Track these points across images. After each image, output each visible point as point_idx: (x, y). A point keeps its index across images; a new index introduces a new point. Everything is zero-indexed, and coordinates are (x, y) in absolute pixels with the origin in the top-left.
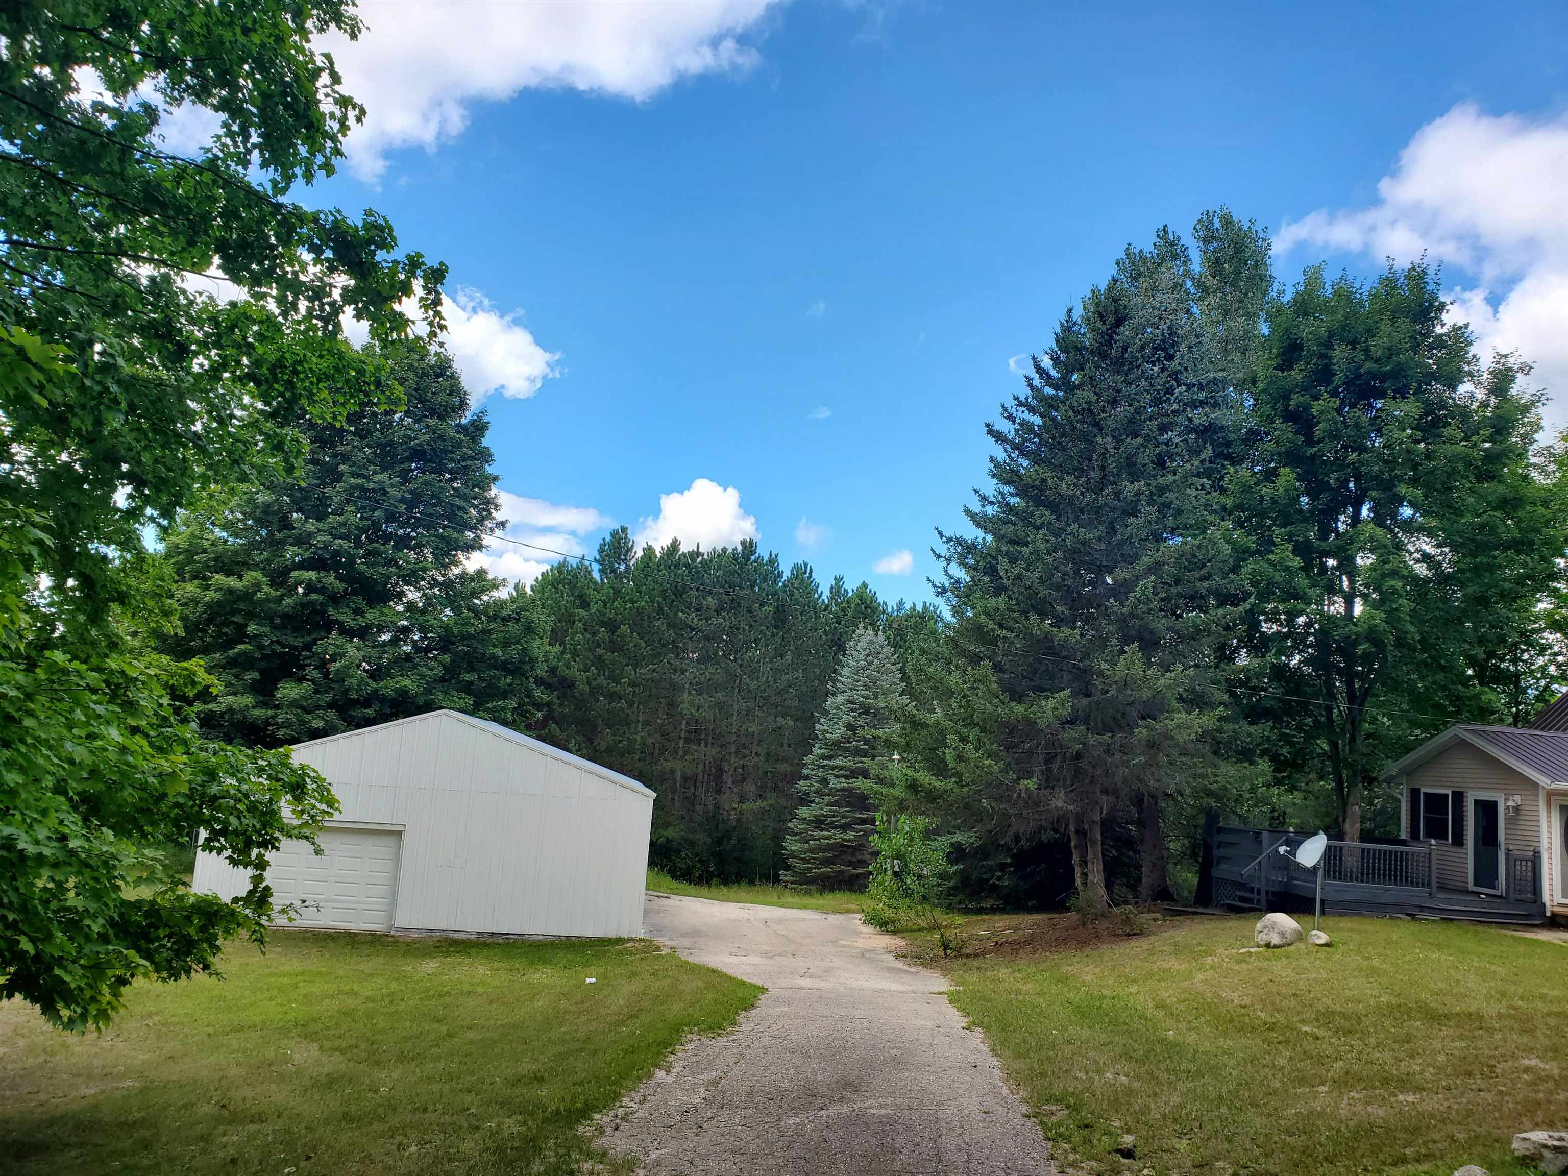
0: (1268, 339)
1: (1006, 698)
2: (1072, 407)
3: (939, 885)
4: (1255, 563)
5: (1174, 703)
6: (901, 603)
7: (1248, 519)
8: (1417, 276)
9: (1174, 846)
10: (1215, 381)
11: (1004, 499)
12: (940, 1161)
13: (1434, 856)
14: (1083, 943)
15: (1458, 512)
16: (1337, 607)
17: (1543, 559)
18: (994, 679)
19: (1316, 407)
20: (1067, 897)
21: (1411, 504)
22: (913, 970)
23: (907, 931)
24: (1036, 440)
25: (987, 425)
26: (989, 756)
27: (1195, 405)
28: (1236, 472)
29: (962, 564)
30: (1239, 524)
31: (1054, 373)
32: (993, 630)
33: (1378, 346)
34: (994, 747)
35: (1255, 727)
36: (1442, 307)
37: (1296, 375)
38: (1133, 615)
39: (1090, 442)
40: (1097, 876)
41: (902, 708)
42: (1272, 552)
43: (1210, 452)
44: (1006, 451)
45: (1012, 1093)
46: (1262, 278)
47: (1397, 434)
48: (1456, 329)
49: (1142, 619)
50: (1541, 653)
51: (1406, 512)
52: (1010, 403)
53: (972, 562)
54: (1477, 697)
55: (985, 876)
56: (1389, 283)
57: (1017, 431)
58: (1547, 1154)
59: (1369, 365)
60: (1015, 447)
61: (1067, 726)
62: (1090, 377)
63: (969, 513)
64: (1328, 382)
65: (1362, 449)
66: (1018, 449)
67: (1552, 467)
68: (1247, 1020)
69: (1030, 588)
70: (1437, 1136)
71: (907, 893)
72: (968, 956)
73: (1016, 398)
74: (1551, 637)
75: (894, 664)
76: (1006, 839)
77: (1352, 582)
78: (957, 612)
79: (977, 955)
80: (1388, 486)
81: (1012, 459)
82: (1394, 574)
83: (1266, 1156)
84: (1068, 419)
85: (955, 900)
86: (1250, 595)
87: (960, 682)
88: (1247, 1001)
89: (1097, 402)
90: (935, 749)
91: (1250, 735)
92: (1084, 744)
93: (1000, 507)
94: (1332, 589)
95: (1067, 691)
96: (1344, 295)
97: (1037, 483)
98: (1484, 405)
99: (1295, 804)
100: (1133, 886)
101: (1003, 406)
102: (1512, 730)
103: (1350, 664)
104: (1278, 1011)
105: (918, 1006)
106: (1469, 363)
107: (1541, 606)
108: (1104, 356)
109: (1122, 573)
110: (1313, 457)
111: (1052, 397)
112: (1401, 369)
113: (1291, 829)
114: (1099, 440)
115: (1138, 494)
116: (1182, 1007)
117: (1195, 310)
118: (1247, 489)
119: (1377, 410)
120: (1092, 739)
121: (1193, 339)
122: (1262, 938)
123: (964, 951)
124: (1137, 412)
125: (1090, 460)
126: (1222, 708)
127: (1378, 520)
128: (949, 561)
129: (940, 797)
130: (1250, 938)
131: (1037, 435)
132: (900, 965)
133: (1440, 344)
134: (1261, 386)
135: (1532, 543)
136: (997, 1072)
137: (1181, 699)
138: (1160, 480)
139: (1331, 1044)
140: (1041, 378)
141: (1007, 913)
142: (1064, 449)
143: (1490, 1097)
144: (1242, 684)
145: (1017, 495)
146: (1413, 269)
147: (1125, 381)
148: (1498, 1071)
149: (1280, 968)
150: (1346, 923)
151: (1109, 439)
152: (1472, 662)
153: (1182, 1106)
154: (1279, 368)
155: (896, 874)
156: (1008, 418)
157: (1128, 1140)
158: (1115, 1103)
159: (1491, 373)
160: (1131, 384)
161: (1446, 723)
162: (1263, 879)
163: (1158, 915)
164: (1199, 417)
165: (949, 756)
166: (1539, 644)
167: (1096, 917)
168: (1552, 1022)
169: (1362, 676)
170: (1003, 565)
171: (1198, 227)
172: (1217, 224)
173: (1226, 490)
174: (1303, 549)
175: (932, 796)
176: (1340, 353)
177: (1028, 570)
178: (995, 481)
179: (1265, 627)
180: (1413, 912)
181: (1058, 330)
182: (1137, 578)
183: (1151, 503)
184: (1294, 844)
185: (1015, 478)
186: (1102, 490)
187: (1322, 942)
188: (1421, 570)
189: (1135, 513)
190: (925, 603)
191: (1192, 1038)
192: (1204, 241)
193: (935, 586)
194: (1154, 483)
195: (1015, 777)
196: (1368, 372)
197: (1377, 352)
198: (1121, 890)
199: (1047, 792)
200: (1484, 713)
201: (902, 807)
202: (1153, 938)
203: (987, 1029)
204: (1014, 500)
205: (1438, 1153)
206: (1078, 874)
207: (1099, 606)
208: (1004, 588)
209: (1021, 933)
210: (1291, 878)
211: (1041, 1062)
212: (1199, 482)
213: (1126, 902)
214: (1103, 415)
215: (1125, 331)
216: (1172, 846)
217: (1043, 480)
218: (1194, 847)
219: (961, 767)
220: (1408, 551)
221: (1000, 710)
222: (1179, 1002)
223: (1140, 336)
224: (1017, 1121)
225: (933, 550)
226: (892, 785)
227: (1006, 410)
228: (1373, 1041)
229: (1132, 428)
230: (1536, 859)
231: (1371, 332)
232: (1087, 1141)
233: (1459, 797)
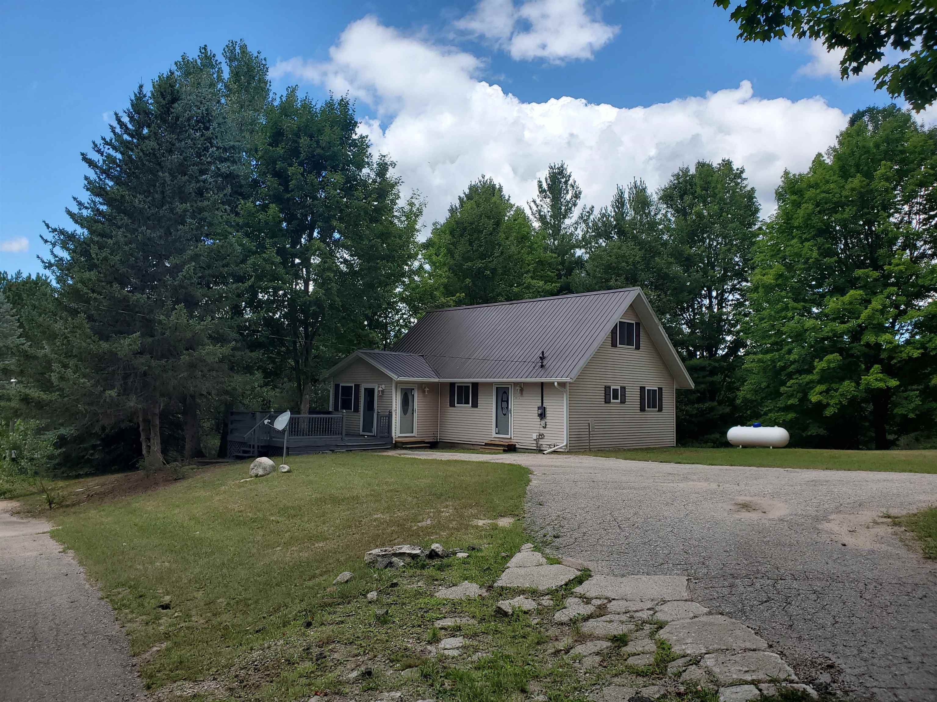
0: (265, 126)
1: (96, 338)
2: (142, 150)
3: (47, 463)
4: (255, 258)
5: (206, 340)
6: (19, 273)
7: (252, 232)
8: (344, 104)
9: (207, 425)
10: (233, 147)
11: (95, 205)
12: (36, 639)
13: (344, 419)
14: (146, 489)
15: (361, 238)
16: (301, 286)
17: (399, 266)
18: (88, 326)
19: (291, 171)
20: (137, 461)
21: (339, 232)
22: (24, 521)
23: (21, 496)
24: (118, 169)
25: (82, 154)
26: (84, 377)
27: (222, 160)
28: (245, 204)
29: (64, 247)
30: (247, 235)
31: (130, 126)
32: (87, 293)
33: (324, 139)
34: (87, 370)
35: (254, 353)
36: (355, 124)
37: (280, 150)
38: (181, 286)
39: (155, 175)
40: (156, 447)
41: (17, 346)
42: (265, 252)
43: (230, 190)
44: (96, 173)
45: (92, 587)
46: (263, 89)
47: (332, 192)
48: (362, 137)
49: (187, 289)
50: (397, 313)
51: (337, 235)
52: (99, 142)
53: (72, 247)
54: (367, 335)
55: (82, 454)
56: (330, 105)
57: (104, 161)
58: (379, 559)
59: (319, 151)
60: (103, 172)
61: (138, 356)
62: (154, 133)
63: (69, 213)
64: (298, 157)
65: (315, 198)
66: (105, 173)
67: (403, 218)
68: (241, 518)
69: (113, 266)
70: (331, 561)
71: (23, 471)
72: (67, 506)
73: (104, 139)
74: (401, 305)
75: (12, 316)
76: (97, 429)
77: (308, 272)
78: (60, 280)
79: (74, 505)
80: (327, 220)
81: (101, 180)
82: (330, 269)
83: (246, 590)
84: (140, 158)
85: (59, 472)
86: (252, 276)
87: (63, 328)
88: (242, 508)
89: (159, 149)
90: (43, 374)
91: (251, 358)
92: (149, 367)
93: (93, 211)
94: (297, 277)
95: (138, 334)
96: (307, 106)
97: (119, 197)
98: (374, 181)
99: (276, 396)
100: (181, 450)
101: (94, 143)
102: (383, 352)
103: (306, 318)
104: (259, 511)
105: (26, 544)
106: (368, 157)
107: (398, 290)
108: (164, 121)
109: (175, 260)
110: (288, 199)
111: (129, 142)
112: (335, 156)
113: (272, 410)
114: (160, 174)
115: (186, 211)
116: (205, 517)
117: (223, 101)
118: (251, 215)
119: (323, 177)
120: (153, 363)
121: (221, 120)
122: (253, 472)
123: (64, 503)
124: (185, 159)
125: (155, 186)
126: (234, 343)
127: (322, 239)
128: (54, 245)
129: (47, 405)
130: (247, 473)
131: (118, 166)
132: (14, 519)
133: (354, 144)
134: (260, 153)
135: (394, 257)
136: (82, 575)
137: (210, 337)
138: (199, 204)
139: (285, 524)
140: (121, 128)
141: (98, 476)
142: (137, 177)
143: (357, 536)
144: (247, 328)
145: (104, 204)
146: (342, 100)
147: (177, 139)
148: (363, 523)
149: (263, 488)
150: (298, 459)
151: (167, 174)
152: (367, 318)
153: (201, 573)
154: (270, 145)
155: (13, 460)
156: (97, 151)
157: (167, 599)
158: (160, 580)
159: (377, 164)
160: (181, 141)
161: (353, 349)
162: (256, 439)
163: (194, 466)
164: (224, 167)
165: (54, 377)
166: (396, 309)
167: (156, 471)
168: (389, 494)
169: (313, 325)
170: (94, 250)
171: (226, 50)
172: (238, 50)
173: (239, 214)
174: (281, 252)
175: (40, 405)
176: (304, 141)
177: (112, 255)
178: (89, 193)
179: (260, 296)
180: (332, 449)
181: (133, 98)
182: (184, 264)
183: (194, 217)
184: (273, 418)
185: (103, 193)
186: (162, 207)
187: (285, 470)
188: (343, 268)
189: (183, 223)
190: (38, 274)
191: (209, 534)
192: (230, 60)
193: (43, 262)
194: (195, 205)
195: (102, 389)
196: (318, 155)
197: (323, 144)
198: (173, 453)
199: (124, 397)
200: (371, 344)
201: (17, 414)
202: (190, 480)
203: (77, 550)
204: (104, 208)
205: (331, 569)
206: (144, 447)
207: (160, 280)
208: (95, 266)
209: (105, 487)
210: (271, 438)
211: (113, 564)
212: (223, 207)
213: (176, 460)
214: (163, 159)
215: (177, 107)
216: (205, 425)
217: (123, 196)
218: (218, 426)
219: (62, 385)
220: (337, 257)
221: (92, 346)
222: (204, 514)
223: (188, 112)
224: (94, 602)
225: (41, 237)
226: (9, 400)
227: (96, 146)
228: (306, 519)
229: (182, 169)
230: (390, 416)
231: (320, 132)
232: (141, 605)
233: (357, 387)
